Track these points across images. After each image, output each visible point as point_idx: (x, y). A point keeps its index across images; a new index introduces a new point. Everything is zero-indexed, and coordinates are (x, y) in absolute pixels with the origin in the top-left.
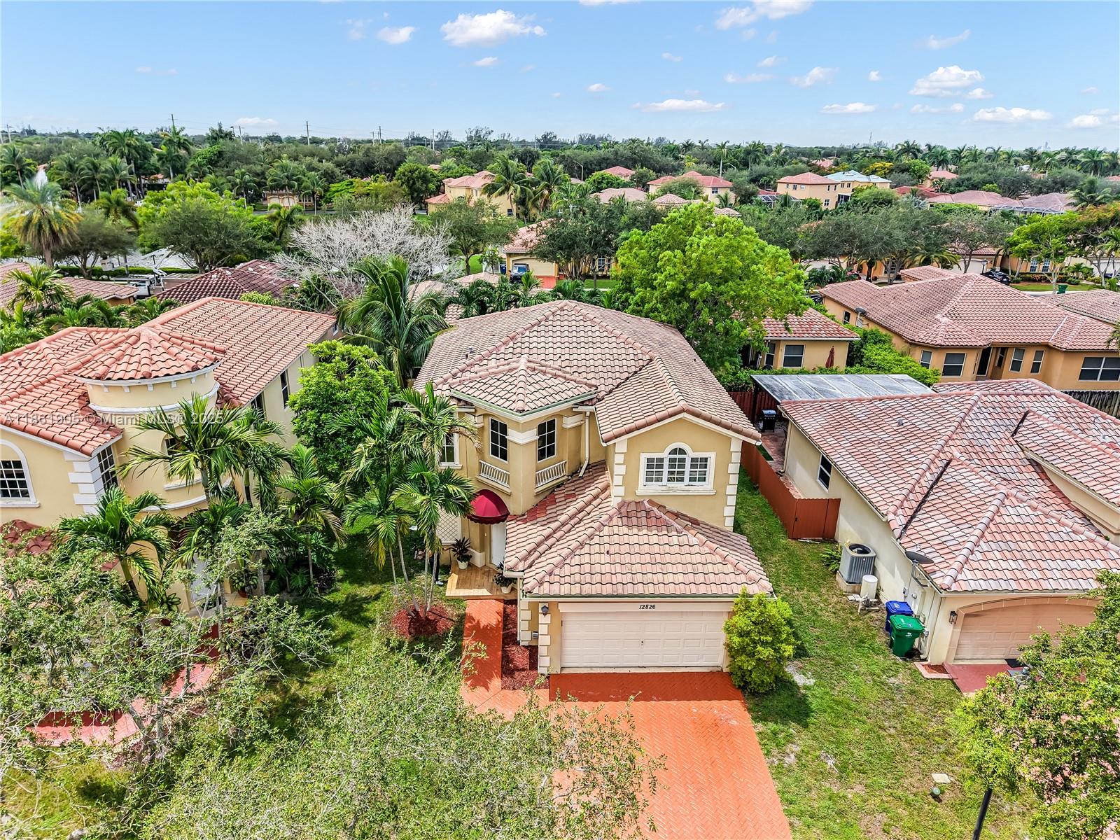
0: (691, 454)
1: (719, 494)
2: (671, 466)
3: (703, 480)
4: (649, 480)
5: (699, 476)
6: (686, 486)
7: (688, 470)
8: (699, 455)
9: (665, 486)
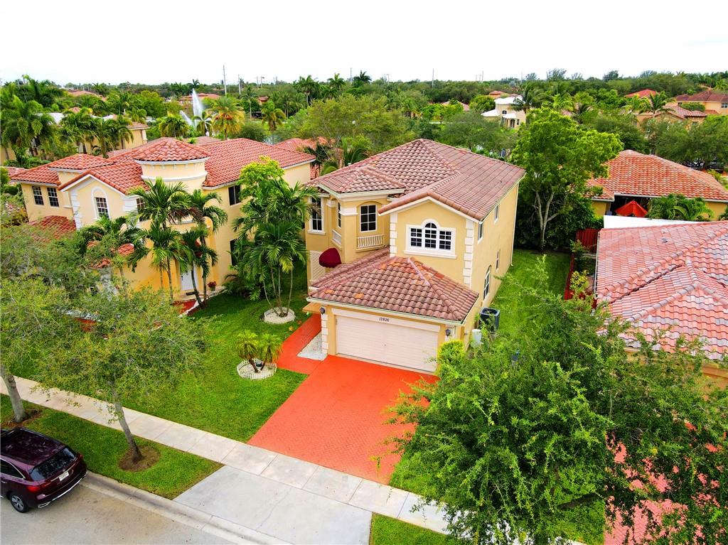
0: (440, 228)
1: (460, 260)
2: (427, 236)
3: (448, 248)
4: (413, 244)
5: (445, 245)
6: (437, 251)
7: (438, 240)
8: (445, 229)
9: (423, 250)
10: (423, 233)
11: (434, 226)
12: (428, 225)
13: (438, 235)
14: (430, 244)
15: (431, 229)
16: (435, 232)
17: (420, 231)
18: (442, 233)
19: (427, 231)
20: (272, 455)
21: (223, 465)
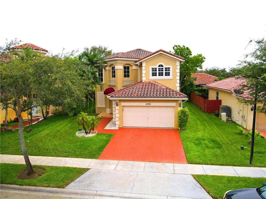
0: (165, 66)
1: (174, 79)
2: (159, 71)
3: (169, 75)
4: (153, 75)
5: (168, 74)
6: (164, 77)
7: (164, 72)
8: (167, 66)
9: (158, 77)
10: (158, 70)
11: (162, 66)
12: (159, 66)
13: (164, 70)
14: (161, 74)
15: (161, 67)
16: (163, 69)
17: (156, 69)
18: (166, 68)
19: (159, 69)
20: (116, 162)
21: (89, 169)
